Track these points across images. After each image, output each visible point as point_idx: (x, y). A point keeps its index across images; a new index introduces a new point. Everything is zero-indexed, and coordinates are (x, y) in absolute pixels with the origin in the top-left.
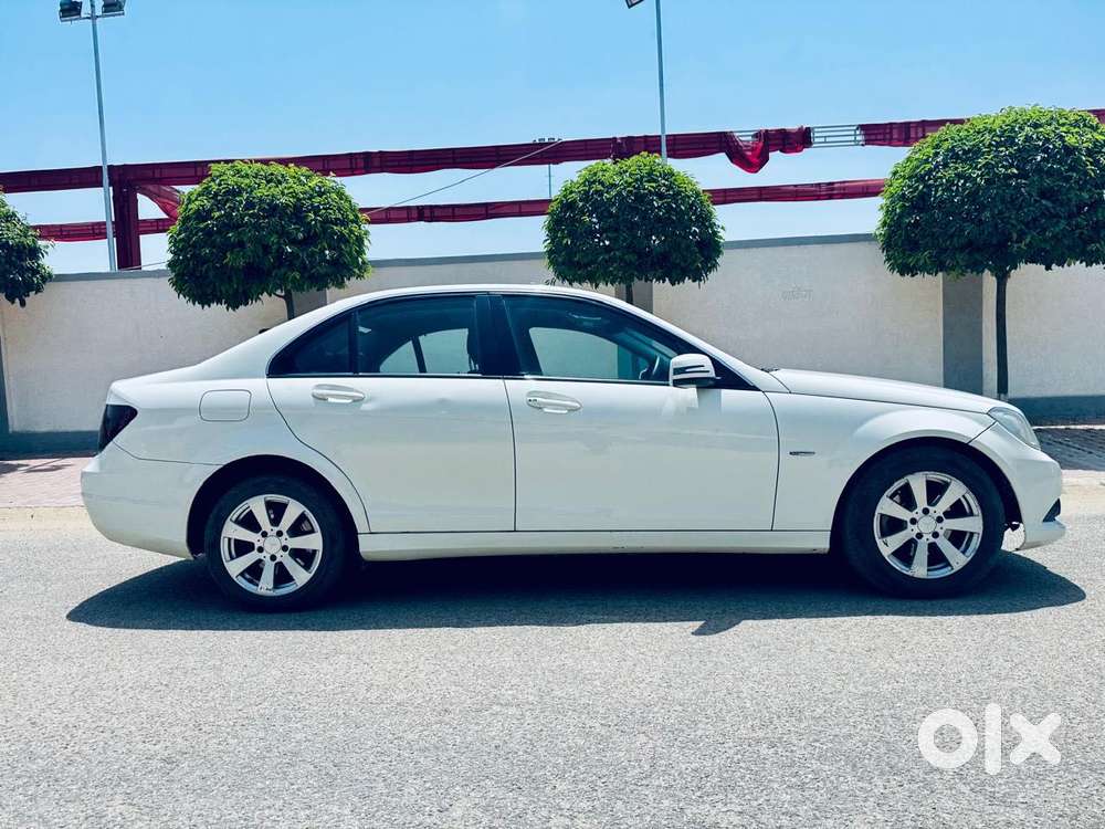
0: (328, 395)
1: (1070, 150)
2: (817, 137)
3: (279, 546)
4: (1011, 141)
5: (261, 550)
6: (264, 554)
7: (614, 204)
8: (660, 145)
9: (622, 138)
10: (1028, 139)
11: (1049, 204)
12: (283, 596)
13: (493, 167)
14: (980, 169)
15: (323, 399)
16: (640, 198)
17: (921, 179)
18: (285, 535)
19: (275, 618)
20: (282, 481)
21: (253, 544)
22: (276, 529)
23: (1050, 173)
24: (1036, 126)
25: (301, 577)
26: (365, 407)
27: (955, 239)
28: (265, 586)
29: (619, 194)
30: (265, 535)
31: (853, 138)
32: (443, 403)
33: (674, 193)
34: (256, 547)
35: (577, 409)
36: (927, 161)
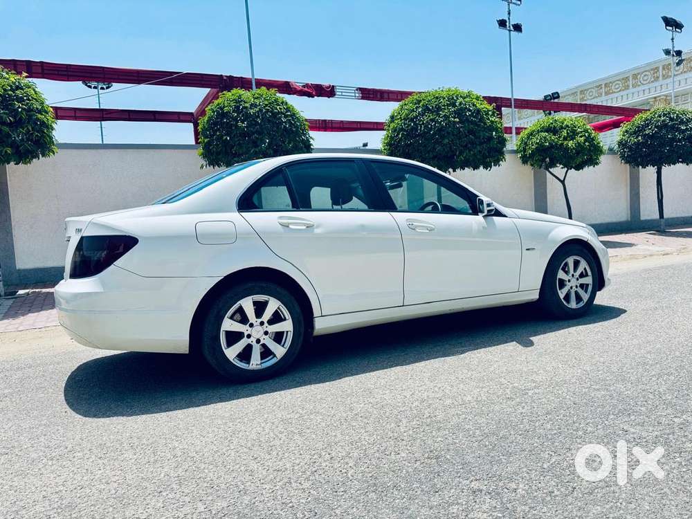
0: (291, 223)
1: (478, 111)
2: (338, 91)
3: (262, 332)
4: (454, 105)
5: (249, 336)
6: (252, 339)
7: (258, 117)
8: (252, 85)
9: (226, 76)
10: (461, 104)
11: (473, 137)
12: (269, 367)
13: (139, 83)
14: (442, 117)
15: (286, 226)
16: (274, 115)
17: (412, 120)
18: (266, 324)
19: (265, 384)
20: (264, 285)
21: (243, 333)
22: (259, 320)
23: (472, 122)
24: (464, 98)
25: (280, 351)
26: (317, 231)
27: (431, 153)
28: (256, 362)
29: (261, 110)
30: (251, 325)
31: (353, 95)
32: (363, 227)
33: (291, 114)
34: (246, 335)
35: (434, 229)
36: (413, 111)
